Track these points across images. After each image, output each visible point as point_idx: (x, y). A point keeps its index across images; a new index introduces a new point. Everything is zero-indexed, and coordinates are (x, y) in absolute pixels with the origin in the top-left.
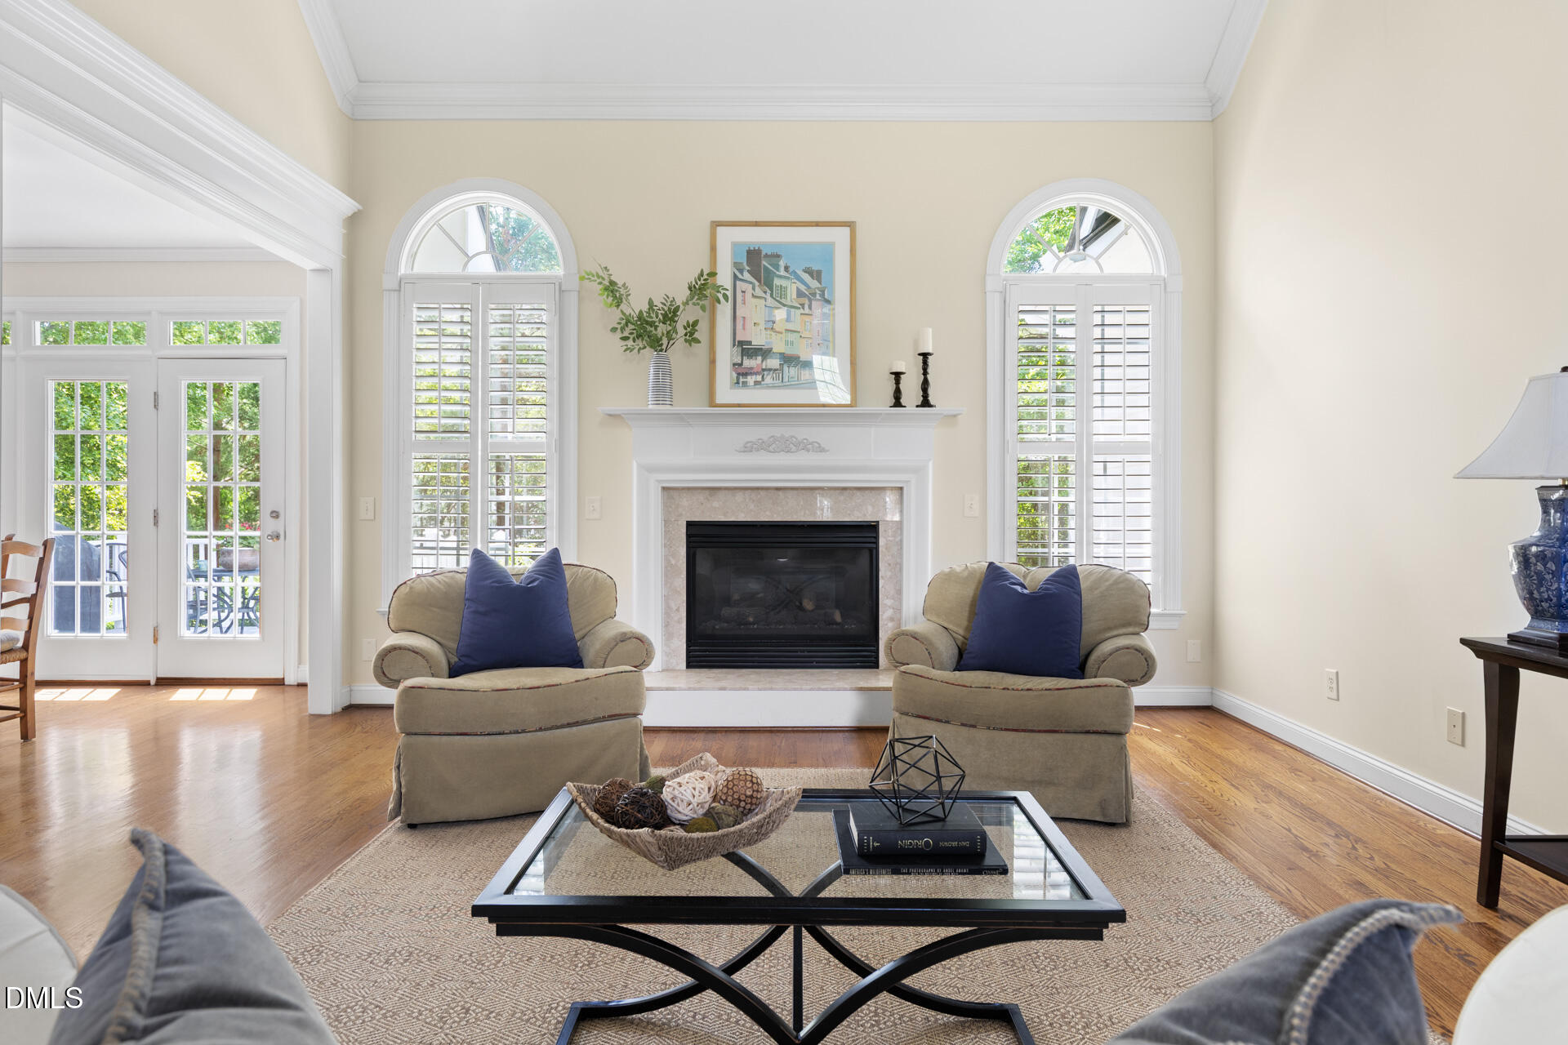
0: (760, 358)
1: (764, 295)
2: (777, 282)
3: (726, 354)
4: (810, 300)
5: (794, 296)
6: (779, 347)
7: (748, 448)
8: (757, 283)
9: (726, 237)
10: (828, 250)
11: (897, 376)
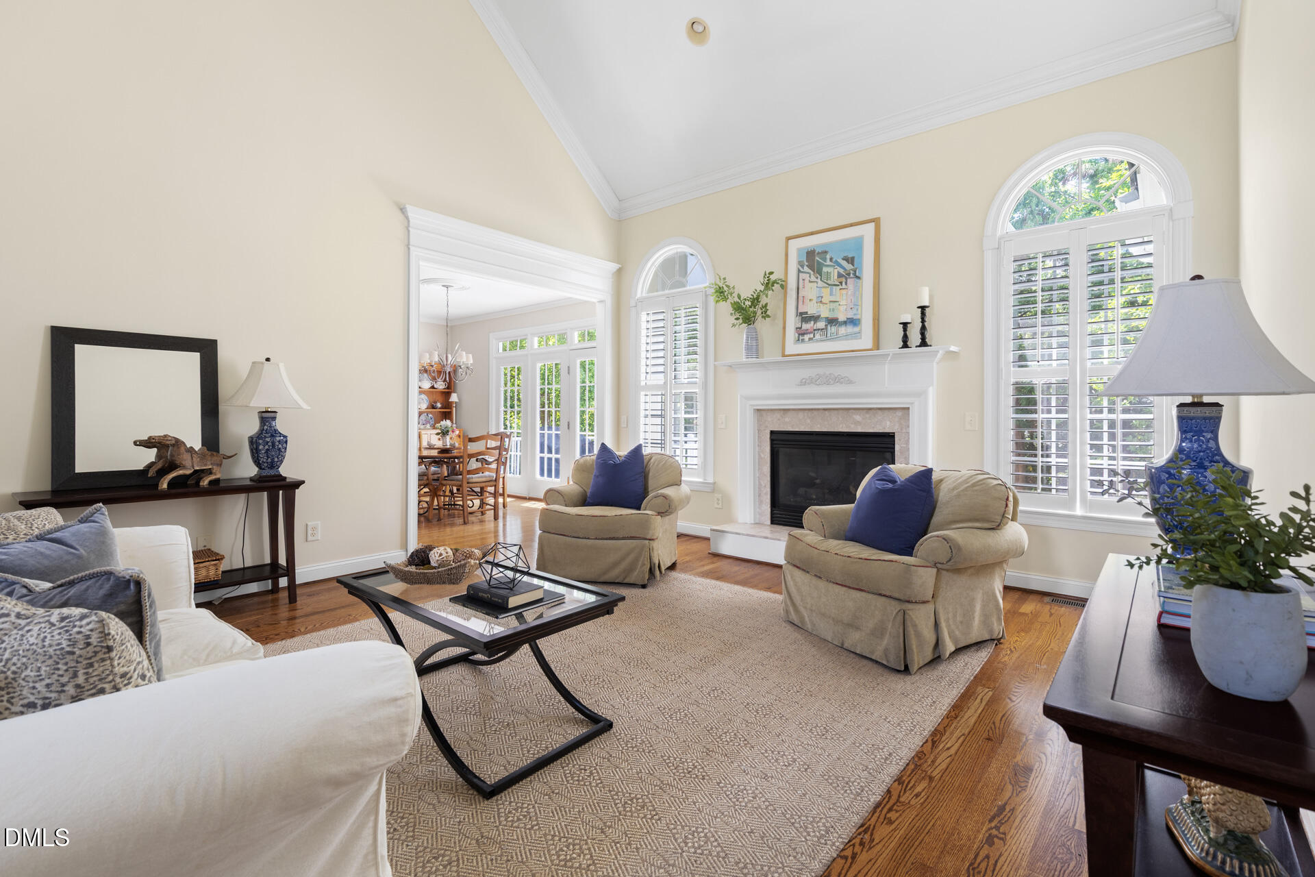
0: (812, 322)
1: (816, 280)
2: (825, 270)
3: (792, 321)
4: (846, 279)
5: (836, 277)
6: (825, 313)
7: (803, 383)
8: (812, 273)
9: (795, 245)
10: (858, 243)
11: (905, 325)
